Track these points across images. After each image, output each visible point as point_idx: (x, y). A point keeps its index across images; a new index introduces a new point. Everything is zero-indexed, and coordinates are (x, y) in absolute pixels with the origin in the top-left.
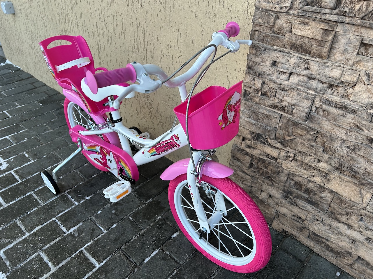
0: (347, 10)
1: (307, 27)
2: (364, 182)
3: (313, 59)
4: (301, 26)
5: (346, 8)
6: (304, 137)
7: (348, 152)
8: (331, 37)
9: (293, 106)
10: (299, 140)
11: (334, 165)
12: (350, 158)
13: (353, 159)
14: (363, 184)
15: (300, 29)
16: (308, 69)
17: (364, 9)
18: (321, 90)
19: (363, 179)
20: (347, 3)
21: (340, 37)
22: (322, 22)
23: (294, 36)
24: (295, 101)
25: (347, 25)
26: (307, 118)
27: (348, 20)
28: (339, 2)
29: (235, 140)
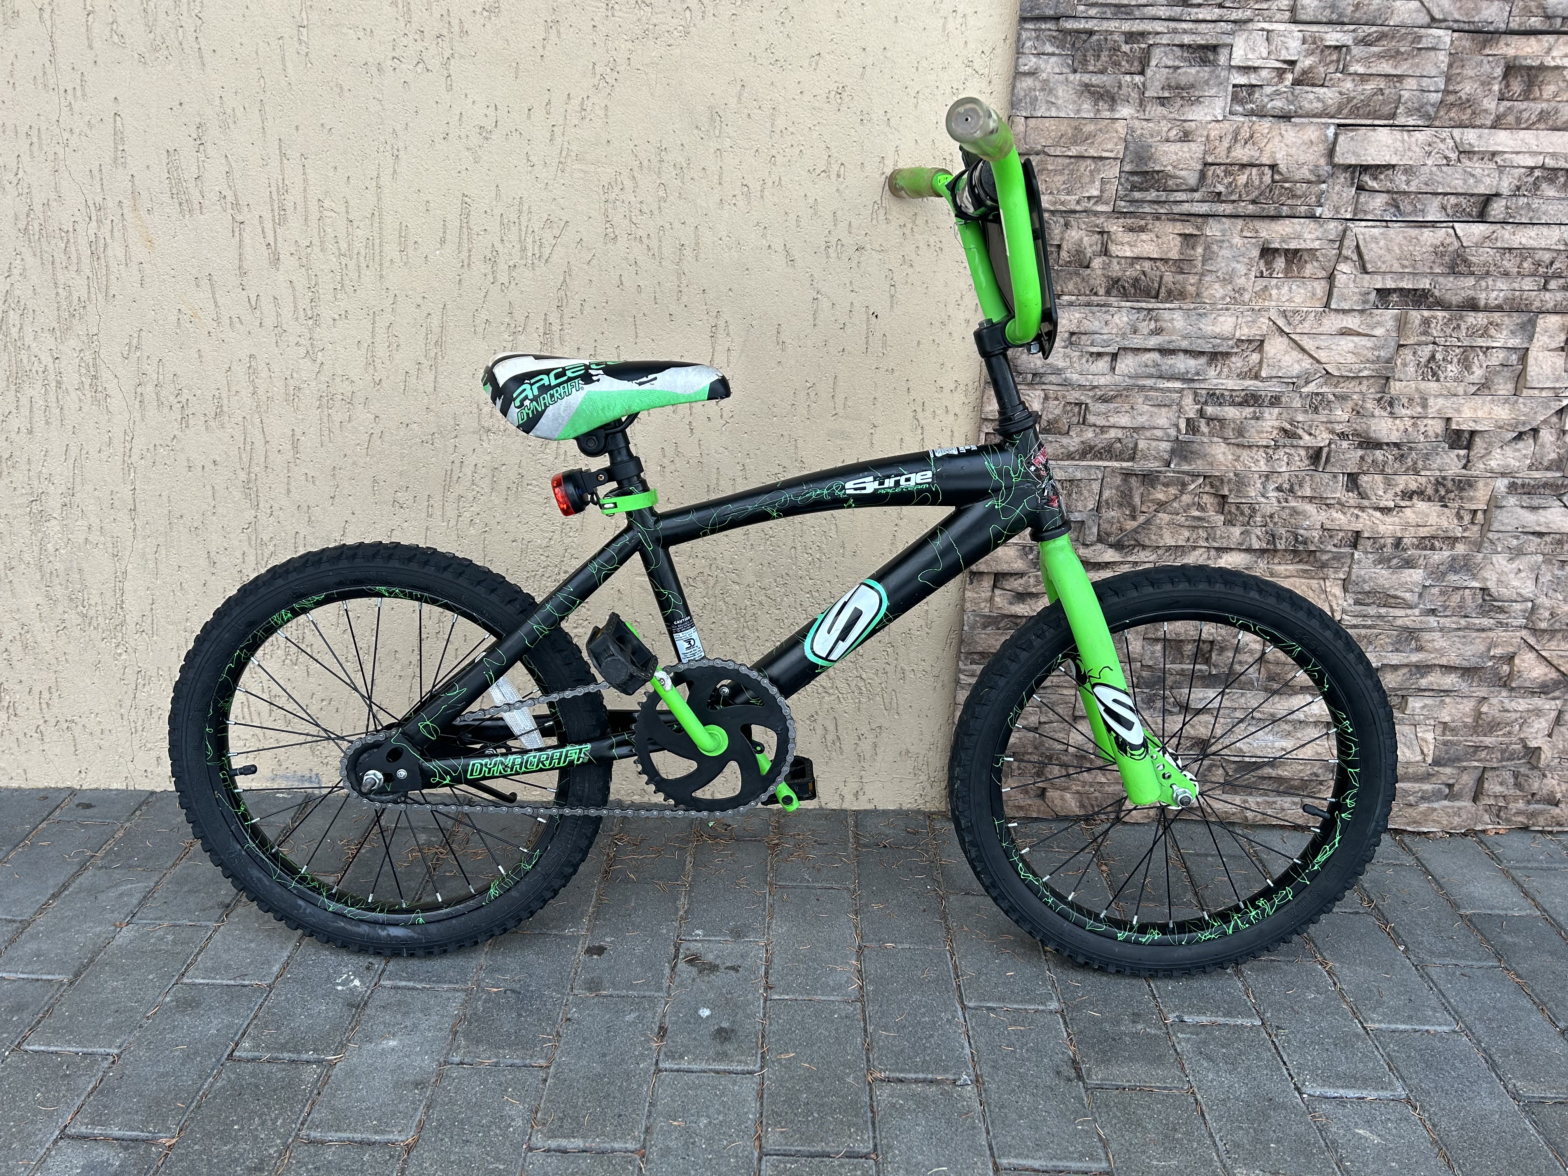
0: (1220, 188)
1: (1144, 236)
2: (1325, 557)
3: (1167, 305)
4: (1128, 237)
5: (1218, 185)
6: (1175, 505)
7: (1279, 502)
8: (1200, 250)
9: (1135, 435)
10: (1163, 517)
11: (1256, 546)
12: (1287, 511)
13: (1295, 512)
14: (1324, 565)
15: (1128, 243)
16: (1158, 331)
17: (1257, 183)
18: (1198, 374)
19: (1324, 552)
20: (1218, 176)
21: (1215, 248)
22: (1174, 220)
23: (1115, 261)
24: (1142, 420)
25: (1224, 220)
26: (1173, 452)
27: (1228, 208)
28: (1203, 175)
29: (963, 600)
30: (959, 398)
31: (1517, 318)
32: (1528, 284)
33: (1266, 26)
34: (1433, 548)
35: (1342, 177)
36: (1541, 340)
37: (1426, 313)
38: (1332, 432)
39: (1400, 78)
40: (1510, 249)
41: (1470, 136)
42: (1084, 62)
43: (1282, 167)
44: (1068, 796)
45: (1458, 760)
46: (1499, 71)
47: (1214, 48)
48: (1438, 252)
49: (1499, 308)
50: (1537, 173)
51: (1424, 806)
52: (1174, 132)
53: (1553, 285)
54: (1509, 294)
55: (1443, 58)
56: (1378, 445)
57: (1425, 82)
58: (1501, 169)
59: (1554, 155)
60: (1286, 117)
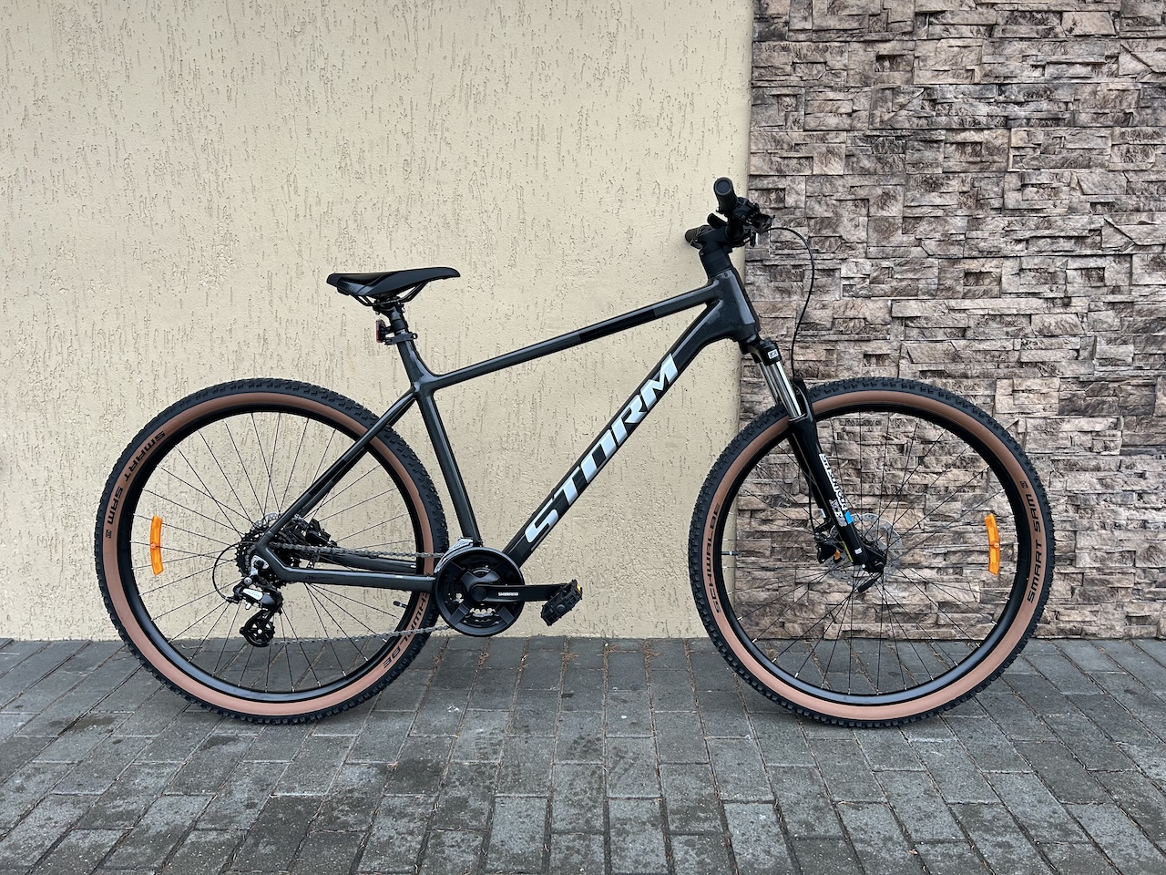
0: (842, 329)
1: (808, 351)
2: (912, 498)
4: (803, 351)
7: (886, 471)
8: (835, 356)
11: (877, 493)
12: (890, 475)
13: (894, 476)
14: (912, 502)
17: (858, 326)
19: (911, 495)
20: (840, 323)
21: (842, 355)
22: (822, 343)
25: (845, 342)
26: (831, 449)
27: (846, 337)
28: (833, 323)
29: (736, 524)
30: (728, 425)
31: (987, 382)
32: (990, 366)
33: (854, 260)
34: (964, 491)
35: (897, 322)
36: (999, 391)
37: (944, 381)
38: (908, 437)
39: (918, 279)
40: (979, 351)
41: (953, 303)
42: (775, 277)
43: (869, 319)
44: (796, 626)
45: (994, 601)
46: (962, 275)
47: (833, 270)
48: (946, 353)
49: (978, 377)
50: (986, 317)
51: (979, 626)
52: (817, 306)
53: (1001, 366)
54: (982, 371)
55: (936, 271)
56: (930, 442)
57: (929, 281)
58: (969, 317)
59: (992, 309)
60: (868, 297)
